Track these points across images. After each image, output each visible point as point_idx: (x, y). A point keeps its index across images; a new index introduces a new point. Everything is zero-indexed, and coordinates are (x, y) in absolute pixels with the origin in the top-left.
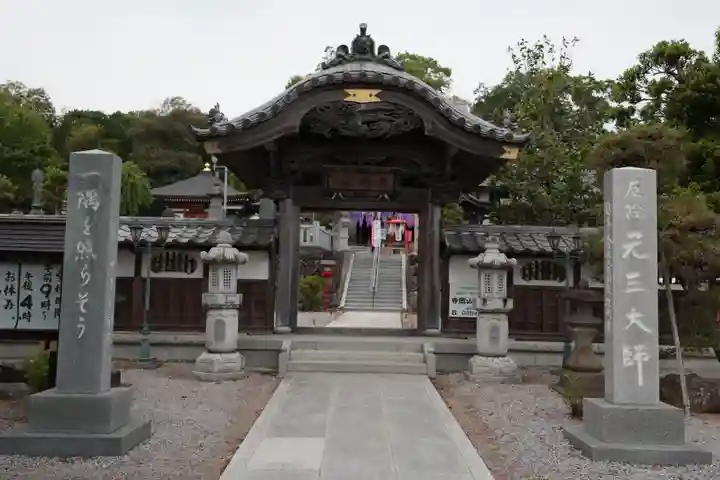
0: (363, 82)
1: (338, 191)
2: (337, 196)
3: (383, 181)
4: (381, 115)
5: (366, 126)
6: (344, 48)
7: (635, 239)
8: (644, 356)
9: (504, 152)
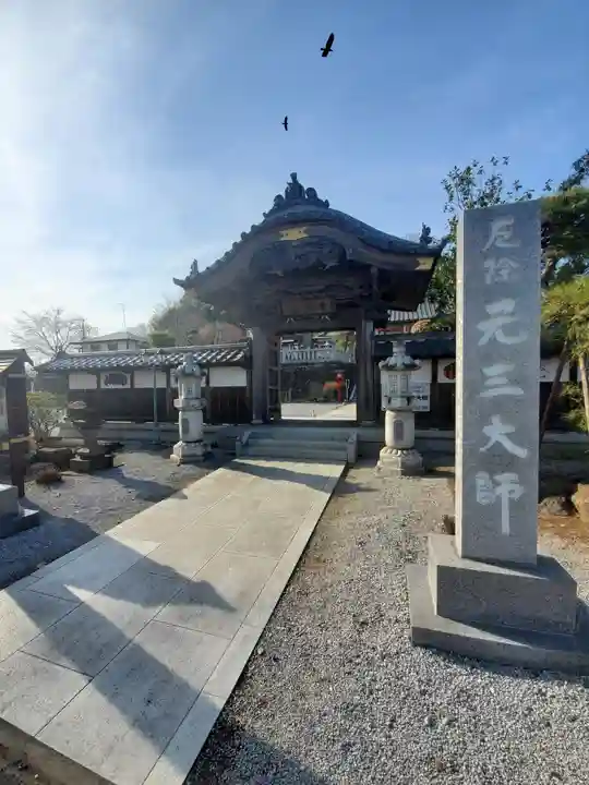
0: (294, 222)
1: (289, 316)
2: (290, 321)
3: (322, 305)
4: (308, 249)
5: (298, 260)
6: (279, 197)
7: (501, 314)
8: (511, 492)
9: (418, 264)
